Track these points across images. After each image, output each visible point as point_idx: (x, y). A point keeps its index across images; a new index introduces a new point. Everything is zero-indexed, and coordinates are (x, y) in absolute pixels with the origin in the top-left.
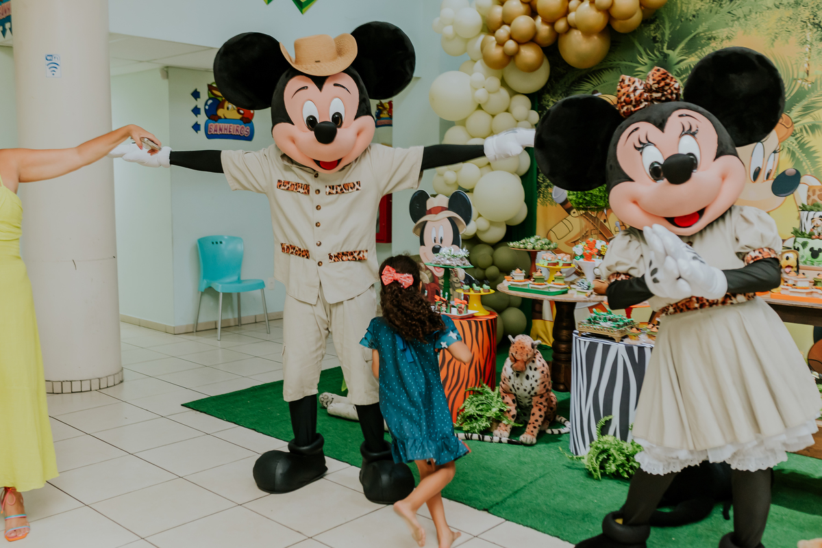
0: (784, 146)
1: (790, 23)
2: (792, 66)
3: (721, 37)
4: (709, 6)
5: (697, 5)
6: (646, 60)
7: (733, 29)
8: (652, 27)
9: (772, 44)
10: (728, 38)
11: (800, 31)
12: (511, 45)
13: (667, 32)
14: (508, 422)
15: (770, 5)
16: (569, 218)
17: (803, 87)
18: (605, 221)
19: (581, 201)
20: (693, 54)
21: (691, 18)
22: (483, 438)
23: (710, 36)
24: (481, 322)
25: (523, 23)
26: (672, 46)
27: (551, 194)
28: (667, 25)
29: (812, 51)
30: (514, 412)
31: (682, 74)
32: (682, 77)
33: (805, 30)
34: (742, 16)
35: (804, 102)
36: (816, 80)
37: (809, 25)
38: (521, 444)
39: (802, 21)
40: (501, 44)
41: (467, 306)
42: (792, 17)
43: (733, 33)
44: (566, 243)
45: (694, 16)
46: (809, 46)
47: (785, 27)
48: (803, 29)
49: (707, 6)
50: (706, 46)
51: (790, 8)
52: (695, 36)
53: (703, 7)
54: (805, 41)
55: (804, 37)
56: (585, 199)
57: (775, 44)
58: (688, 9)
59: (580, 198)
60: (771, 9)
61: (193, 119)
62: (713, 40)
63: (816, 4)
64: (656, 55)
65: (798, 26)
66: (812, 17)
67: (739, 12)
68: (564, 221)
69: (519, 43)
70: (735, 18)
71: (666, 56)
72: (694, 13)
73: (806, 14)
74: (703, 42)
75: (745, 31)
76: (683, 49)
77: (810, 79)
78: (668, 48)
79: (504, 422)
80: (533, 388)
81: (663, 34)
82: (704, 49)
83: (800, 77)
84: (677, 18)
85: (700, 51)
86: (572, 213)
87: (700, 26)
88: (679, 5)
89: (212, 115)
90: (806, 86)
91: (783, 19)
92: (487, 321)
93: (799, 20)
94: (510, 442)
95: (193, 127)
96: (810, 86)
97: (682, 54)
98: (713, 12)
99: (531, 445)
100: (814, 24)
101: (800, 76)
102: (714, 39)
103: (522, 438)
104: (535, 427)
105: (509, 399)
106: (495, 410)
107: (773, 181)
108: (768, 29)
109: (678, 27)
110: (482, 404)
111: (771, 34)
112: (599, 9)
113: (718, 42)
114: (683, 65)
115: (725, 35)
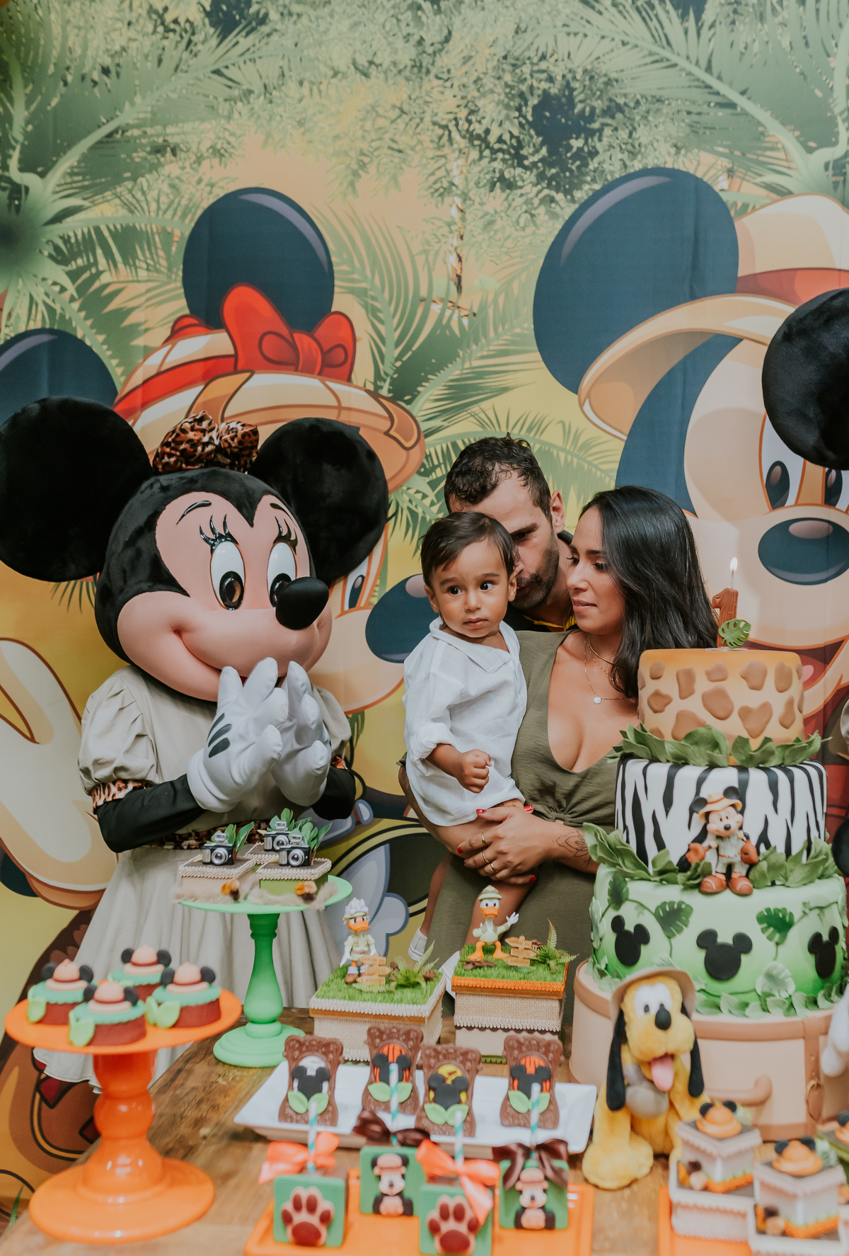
0: (398, 504)
1: (400, 124)
2: (412, 257)
3: (194, 148)
4: (152, 45)
5: (115, 35)
7: (232, 126)
9: (352, 184)
10: (217, 153)
11: (431, 154)
13: (20, 114)
15: (342, 63)
17: (448, 325)
20: (108, 194)
21: (96, 75)
23: (160, 140)
26: (39, 160)
28: (20, 94)
29: (467, 216)
31: (74, 257)
32: (73, 266)
33: (446, 150)
34: (257, 87)
35: (453, 372)
36: (483, 307)
37: (456, 135)
39: (435, 123)
42: (406, 108)
43: (232, 139)
45: (106, 71)
46: (458, 201)
47: (387, 137)
48: (440, 147)
49: (147, 43)
50: (150, 172)
51: (400, 79)
52: (110, 135)
53: (133, 45)
54: (446, 184)
55: (442, 173)
57: (358, 185)
58: (85, 48)
60: (345, 76)
62: (169, 154)
63: (474, 78)
65: (426, 138)
66: (463, 114)
67: (248, 75)
70: (236, 92)
71: (18, 191)
72: (107, 61)
73: (446, 104)
74: (138, 156)
75: (269, 135)
76: (72, 173)
77: (464, 301)
78: (25, 167)
81: (7, 121)
82: (141, 180)
83: (435, 295)
84: (51, 69)
85: (129, 184)
87: (127, 106)
88: (56, 30)
90: (457, 321)
91: (381, 111)
93: (428, 119)
96: (465, 321)
98: (168, 64)
100: (471, 137)
101: (438, 292)
102: (174, 152)
107: (368, 612)
108: (337, 137)
109: (54, 102)
111: (346, 154)
113: (187, 164)
114: (74, 227)
115: (203, 148)
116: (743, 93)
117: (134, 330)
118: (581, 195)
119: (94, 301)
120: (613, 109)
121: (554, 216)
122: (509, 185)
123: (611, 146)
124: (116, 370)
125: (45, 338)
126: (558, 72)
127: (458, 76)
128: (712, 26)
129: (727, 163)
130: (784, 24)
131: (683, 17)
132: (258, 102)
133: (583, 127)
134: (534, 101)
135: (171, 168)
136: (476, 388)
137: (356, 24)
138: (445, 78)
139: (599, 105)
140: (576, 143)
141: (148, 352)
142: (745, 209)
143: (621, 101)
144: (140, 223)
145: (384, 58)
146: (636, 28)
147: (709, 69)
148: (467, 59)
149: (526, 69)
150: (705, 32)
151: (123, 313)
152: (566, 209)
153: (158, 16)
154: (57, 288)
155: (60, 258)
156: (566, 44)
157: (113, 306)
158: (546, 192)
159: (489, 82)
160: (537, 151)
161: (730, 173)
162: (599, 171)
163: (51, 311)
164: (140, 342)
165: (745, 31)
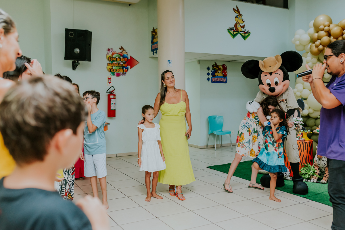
12: (321, 47)
14: (317, 176)
22: (307, 181)
24: (307, 142)
25: (326, 39)
30: (319, 173)
38: (321, 183)
40: (317, 47)
61: (207, 77)
69: (324, 46)
79: (315, 176)
80: (325, 165)
89: (213, 75)
92: (309, 142)
94: (317, 182)
95: (207, 79)
99: (324, 184)
103: (321, 181)
104: (326, 178)
105: (316, 168)
106: (312, 171)
110: (307, 170)
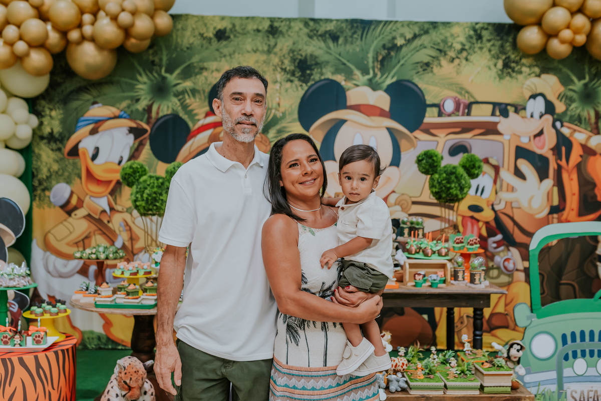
1: (264, 65)
3: (211, 69)
5: (190, 39)
6: (144, 79)
7: (221, 64)
8: (151, 51)
11: (272, 73)
13: (165, 59)
15: (249, 49)
16: (70, 220)
17: (276, 116)
18: (109, 222)
19: (151, 207)
20: (189, 79)
21: (185, 49)
23: (202, 66)
25: (34, 27)
26: (170, 70)
27: (49, 197)
28: (165, 52)
29: (281, 88)
31: (179, 95)
32: (179, 98)
33: (276, 72)
34: (228, 54)
35: (278, 127)
36: (285, 111)
37: (278, 69)
39: (273, 65)
40: (11, 44)
41: (46, 333)
42: (266, 61)
44: (68, 244)
45: (188, 48)
46: (279, 85)
47: (261, 68)
48: (274, 70)
49: (199, 42)
50: (200, 74)
51: (264, 54)
52: (189, 65)
53: (195, 42)
54: (276, 81)
55: (275, 77)
56: (156, 206)
58: (182, 41)
59: (150, 205)
60: (250, 52)
62: (204, 71)
64: (154, 76)
65: (270, 69)
66: (280, 63)
67: (225, 51)
68: (65, 223)
71: (164, 78)
72: (188, 46)
73: (276, 60)
74: (197, 70)
76: (179, 74)
77: (281, 109)
78: (166, 71)
81: (161, 60)
82: (198, 77)
84: (173, 47)
86: (73, 215)
87: (194, 58)
88: (174, 37)
90: (279, 115)
91: (259, 61)
96: (281, 115)
97: (178, 77)
98: (204, 47)
100: (282, 69)
101: (274, 107)
109: (174, 56)
112: (120, 27)
113: (209, 73)
114: (180, 88)
115: (214, 68)
116: (348, 61)
117: (196, 115)
118: (309, 84)
119: (185, 107)
120: (317, 64)
121: (302, 89)
122: (292, 81)
123: (316, 73)
124: (190, 124)
125: (171, 116)
126: (304, 54)
127: (279, 54)
128: (341, 45)
129: (343, 78)
130: (357, 46)
131: (334, 42)
132: (228, 58)
133: (310, 67)
134: (297, 61)
135: (205, 74)
136: (284, 131)
137: (253, 40)
138: (276, 54)
139: (313, 62)
140: (308, 72)
141: (199, 120)
142: (348, 89)
143: (319, 62)
144: (197, 88)
145: (260, 48)
146: (322, 44)
147: (340, 55)
148: (281, 50)
149: (295, 53)
150: (339, 47)
151: (192, 110)
152: (306, 88)
153: (201, 35)
154: (174, 104)
155: (176, 95)
156: (305, 48)
157: (190, 108)
158: (301, 83)
159: (286, 56)
160: (298, 72)
161: (345, 80)
162: (314, 79)
163: (173, 109)
164: (197, 118)
165: (349, 47)
